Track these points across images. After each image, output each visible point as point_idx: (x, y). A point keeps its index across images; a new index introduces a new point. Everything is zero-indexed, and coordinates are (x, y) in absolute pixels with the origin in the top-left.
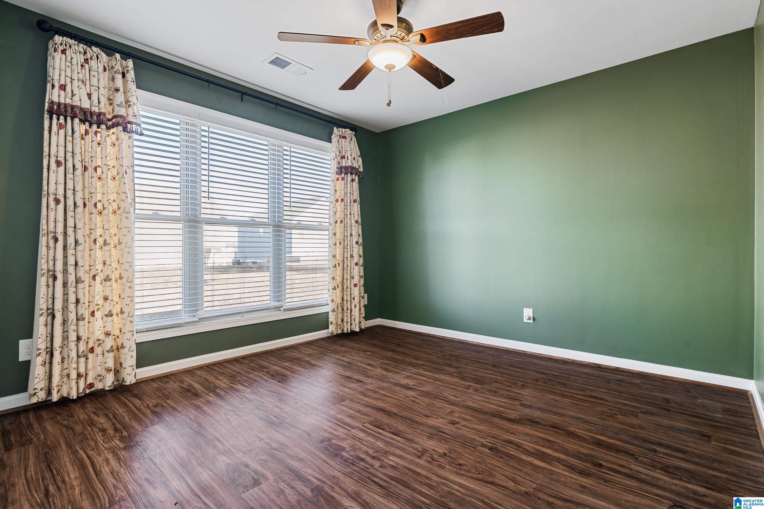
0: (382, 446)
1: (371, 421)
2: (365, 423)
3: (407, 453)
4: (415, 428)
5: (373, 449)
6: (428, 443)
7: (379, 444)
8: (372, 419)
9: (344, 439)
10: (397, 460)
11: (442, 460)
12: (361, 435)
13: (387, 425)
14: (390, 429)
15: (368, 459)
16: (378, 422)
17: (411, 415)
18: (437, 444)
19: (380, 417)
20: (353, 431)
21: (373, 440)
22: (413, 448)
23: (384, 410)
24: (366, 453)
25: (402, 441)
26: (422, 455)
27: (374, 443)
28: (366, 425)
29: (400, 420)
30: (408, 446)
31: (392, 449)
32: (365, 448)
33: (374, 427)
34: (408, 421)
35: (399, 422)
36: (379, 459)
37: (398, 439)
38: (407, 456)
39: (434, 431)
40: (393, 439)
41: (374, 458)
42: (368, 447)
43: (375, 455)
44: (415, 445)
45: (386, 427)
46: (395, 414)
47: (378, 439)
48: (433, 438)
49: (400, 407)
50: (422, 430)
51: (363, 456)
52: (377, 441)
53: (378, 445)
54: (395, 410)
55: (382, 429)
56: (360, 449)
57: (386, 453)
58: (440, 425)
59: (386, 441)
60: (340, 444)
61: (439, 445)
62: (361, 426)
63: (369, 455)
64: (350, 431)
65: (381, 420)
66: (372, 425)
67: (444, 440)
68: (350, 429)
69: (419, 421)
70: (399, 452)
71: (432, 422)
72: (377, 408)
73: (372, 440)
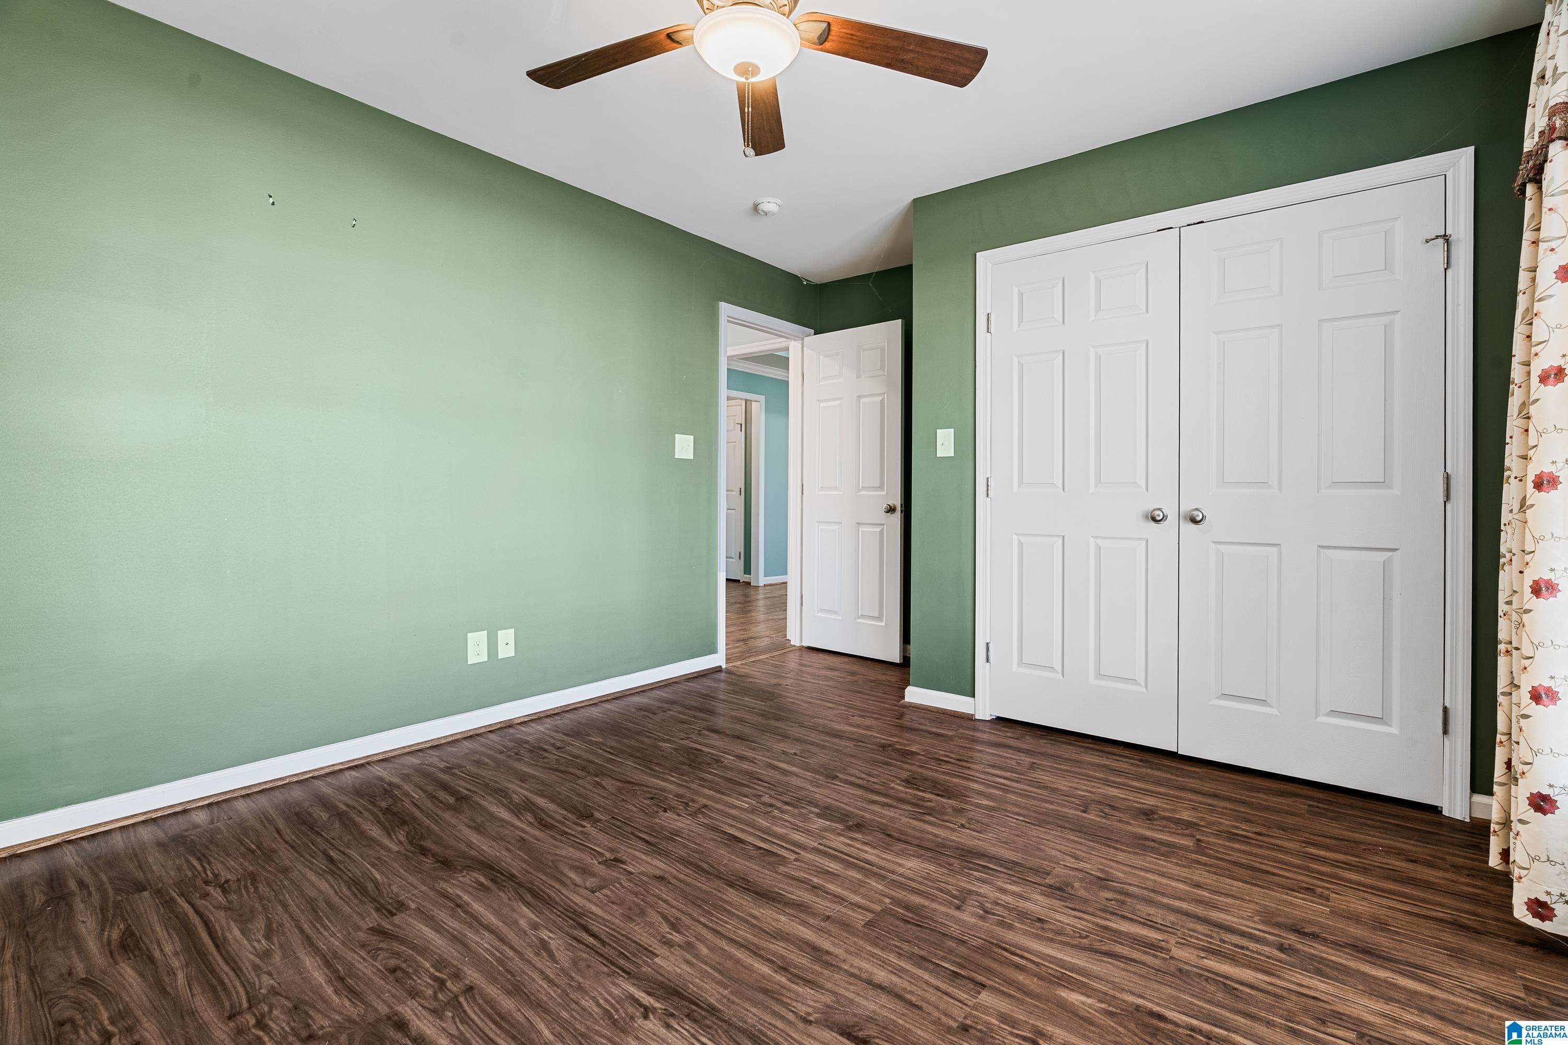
0: (761, 821)
1: (784, 866)
2: (796, 860)
3: (722, 811)
4: (696, 851)
5: (774, 817)
6: (683, 825)
7: (764, 822)
8: (782, 869)
9: (825, 830)
10: (737, 803)
11: (674, 803)
12: (798, 837)
13: (751, 858)
14: (744, 849)
15: (779, 804)
16: (769, 863)
17: (695, 882)
18: (670, 823)
19: (765, 877)
20: (816, 845)
21: (775, 828)
22: (710, 817)
23: (757, 893)
24: (783, 812)
25: (727, 827)
26: (699, 809)
27: (772, 824)
28: (792, 857)
29: (722, 869)
30: (717, 820)
31: (744, 816)
32: (786, 817)
33: (775, 851)
34: (705, 866)
35: (725, 865)
36: (764, 804)
37: (731, 831)
38: (722, 807)
39: (664, 844)
40: (743, 830)
41: (771, 805)
42: (782, 819)
43: (769, 809)
44: (706, 822)
45: (753, 853)
46: (731, 884)
47: (767, 831)
48: (671, 833)
49: (715, 906)
50: (685, 846)
51: (787, 807)
52: (768, 828)
53: (767, 822)
54: (732, 895)
55: (760, 848)
56: (793, 816)
57: (753, 811)
58: (644, 857)
59: (752, 827)
60: (828, 823)
61: (667, 822)
62: (802, 853)
63: (778, 808)
64: (820, 844)
65: (763, 867)
66: (779, 855)
67: (654, 831)
68: (821, 847)
69: (683, 868)
70: (733, 812)
71: (659, 865)
72: (773, 899)
73: (777, 828)
